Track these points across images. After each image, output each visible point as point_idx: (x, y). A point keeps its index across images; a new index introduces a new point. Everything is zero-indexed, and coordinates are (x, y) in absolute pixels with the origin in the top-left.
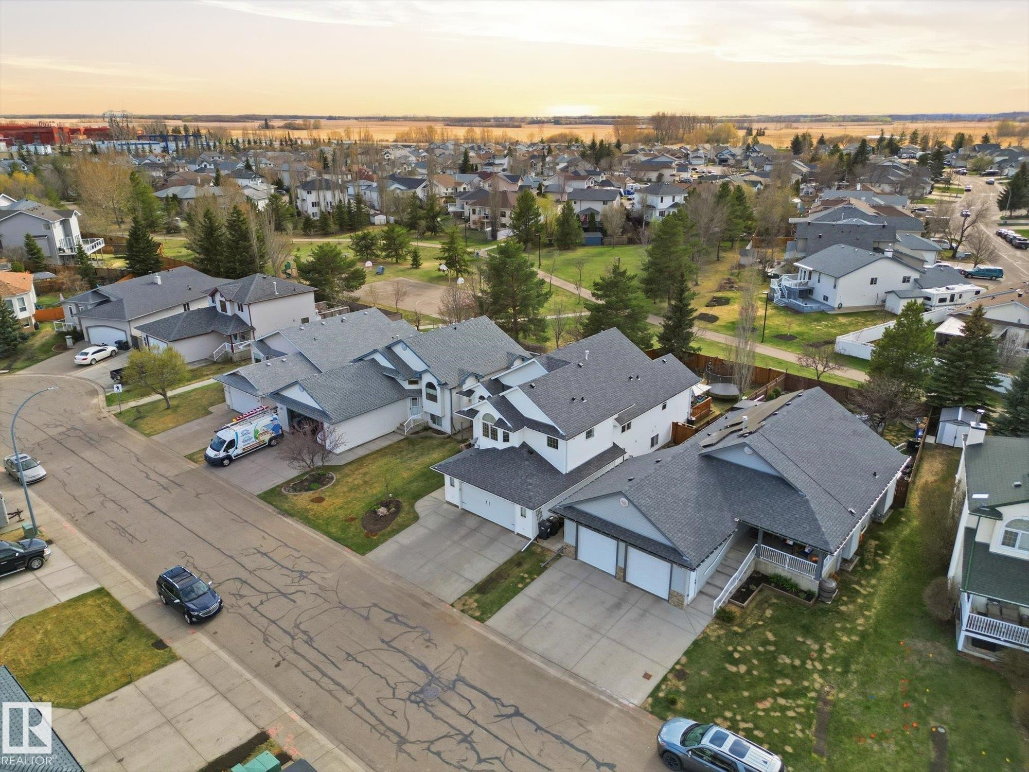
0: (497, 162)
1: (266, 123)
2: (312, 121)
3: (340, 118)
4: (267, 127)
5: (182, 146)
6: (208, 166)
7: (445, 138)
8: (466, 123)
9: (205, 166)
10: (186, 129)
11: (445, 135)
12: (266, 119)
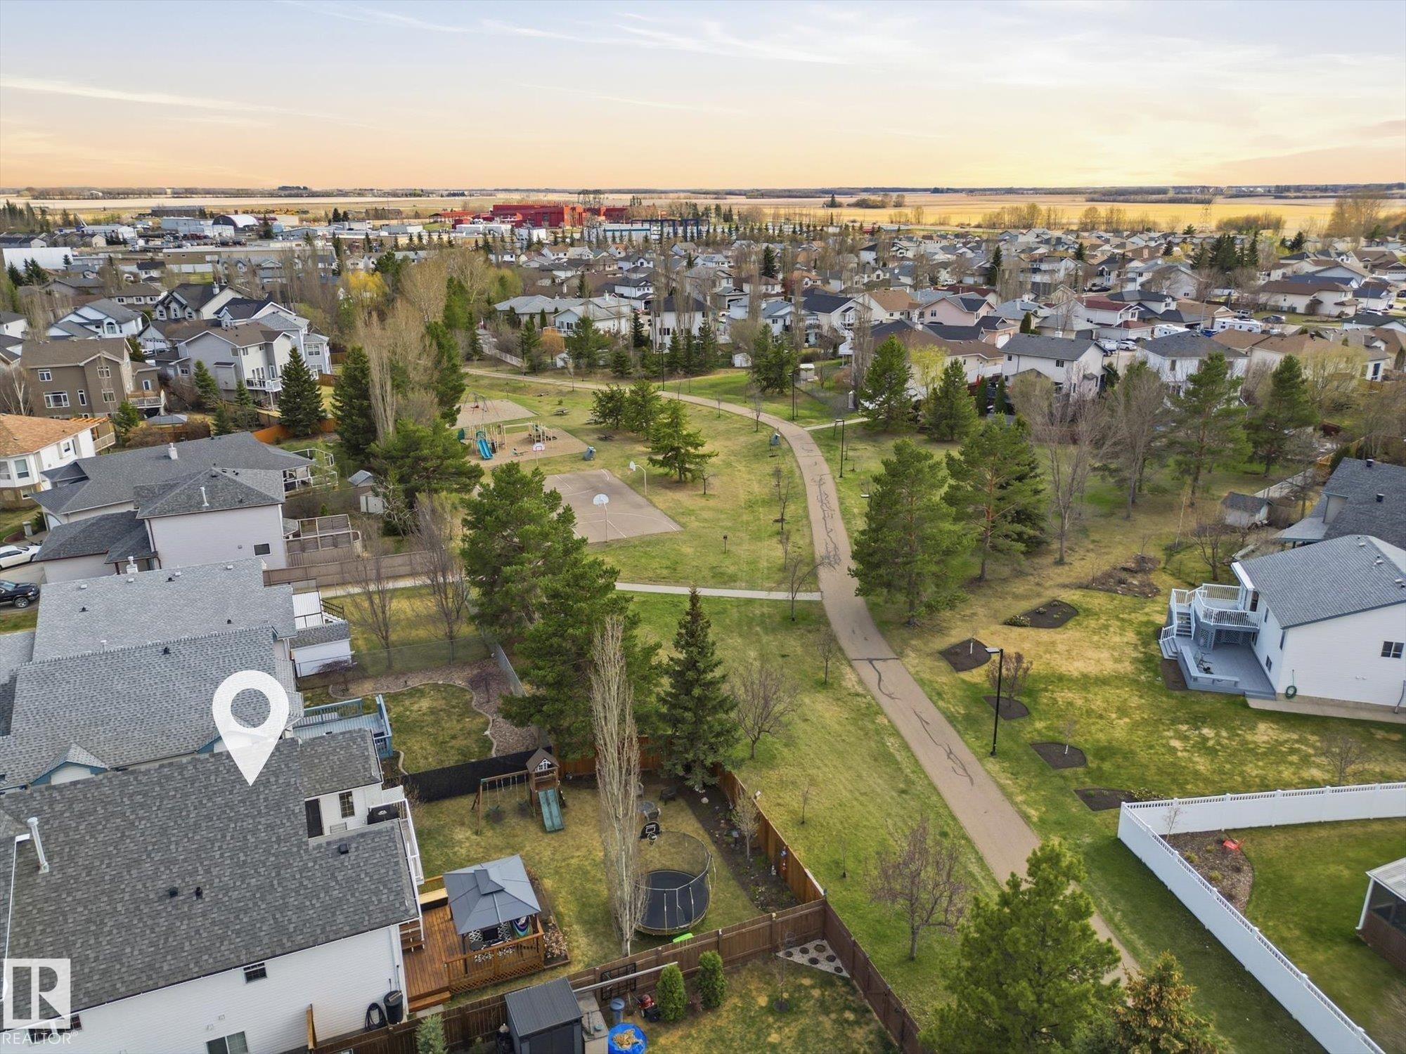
0: (1044, 267)
1: (833, 200)
2: (894, 195)
3: (949, 191)
4: (833, 204)
5: (668, 234)
6: (646, 265)
7: (1052, 221)
8: (1122, 198)
9: (642, 264)
10: (718, 208)
11: (1053, 217)
12: (832, 192)
